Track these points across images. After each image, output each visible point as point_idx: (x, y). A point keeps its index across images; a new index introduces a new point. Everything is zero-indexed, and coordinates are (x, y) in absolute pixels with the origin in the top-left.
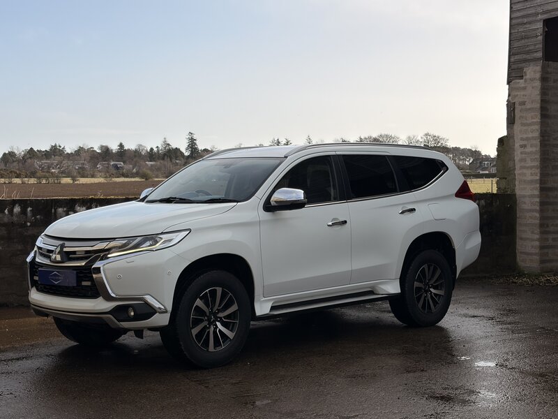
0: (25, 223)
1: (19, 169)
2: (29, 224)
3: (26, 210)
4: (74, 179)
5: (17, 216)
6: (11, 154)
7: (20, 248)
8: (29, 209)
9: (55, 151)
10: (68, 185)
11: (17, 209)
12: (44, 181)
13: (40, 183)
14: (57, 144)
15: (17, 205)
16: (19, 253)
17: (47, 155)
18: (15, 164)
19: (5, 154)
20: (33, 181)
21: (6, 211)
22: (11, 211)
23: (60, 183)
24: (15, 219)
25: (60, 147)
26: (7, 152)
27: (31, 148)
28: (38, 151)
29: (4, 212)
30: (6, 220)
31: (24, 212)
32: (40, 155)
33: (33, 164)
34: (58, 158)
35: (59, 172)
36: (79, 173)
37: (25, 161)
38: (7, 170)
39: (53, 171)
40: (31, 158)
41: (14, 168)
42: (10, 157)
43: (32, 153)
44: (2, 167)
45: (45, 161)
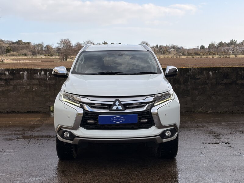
0: (46, 78)
1: (214, 51)
2: (48, 79)
3: (47, 73)
4: (236, 55)
5: (43, 76)
6: (213, 45)
7: (44, 89)
8: (48, 73)
9: (232, 43)
10: (233, 58)
11: (43, 73)
12: (222, 57)
13: (220, 57)
14: (233, 40)
15: (43, 71)
16: (44, 91)
17: (228, 45)
18: (213, 49)
20: (217, 56)
21: (38, 74)
22: (40, 74)
23: (229, 57)
25: (235, 41)
26: (211, 44)
27: (221, 42)
28: (224, 43)
29: (37, 74)
30: (38, 77)
31: (46, 74)
32: (225, 45)
33: (221, 49)
34: (233, 46)
35: (233, 53)
36: (242, 53)
37: (218, 48)
38: (209, 52)
39: (230, 52)
40: (220, 46)
41: (213, 51)
42: (211, 46)
43: (221, 44)
44: (208, 50)
45: (227, 47)
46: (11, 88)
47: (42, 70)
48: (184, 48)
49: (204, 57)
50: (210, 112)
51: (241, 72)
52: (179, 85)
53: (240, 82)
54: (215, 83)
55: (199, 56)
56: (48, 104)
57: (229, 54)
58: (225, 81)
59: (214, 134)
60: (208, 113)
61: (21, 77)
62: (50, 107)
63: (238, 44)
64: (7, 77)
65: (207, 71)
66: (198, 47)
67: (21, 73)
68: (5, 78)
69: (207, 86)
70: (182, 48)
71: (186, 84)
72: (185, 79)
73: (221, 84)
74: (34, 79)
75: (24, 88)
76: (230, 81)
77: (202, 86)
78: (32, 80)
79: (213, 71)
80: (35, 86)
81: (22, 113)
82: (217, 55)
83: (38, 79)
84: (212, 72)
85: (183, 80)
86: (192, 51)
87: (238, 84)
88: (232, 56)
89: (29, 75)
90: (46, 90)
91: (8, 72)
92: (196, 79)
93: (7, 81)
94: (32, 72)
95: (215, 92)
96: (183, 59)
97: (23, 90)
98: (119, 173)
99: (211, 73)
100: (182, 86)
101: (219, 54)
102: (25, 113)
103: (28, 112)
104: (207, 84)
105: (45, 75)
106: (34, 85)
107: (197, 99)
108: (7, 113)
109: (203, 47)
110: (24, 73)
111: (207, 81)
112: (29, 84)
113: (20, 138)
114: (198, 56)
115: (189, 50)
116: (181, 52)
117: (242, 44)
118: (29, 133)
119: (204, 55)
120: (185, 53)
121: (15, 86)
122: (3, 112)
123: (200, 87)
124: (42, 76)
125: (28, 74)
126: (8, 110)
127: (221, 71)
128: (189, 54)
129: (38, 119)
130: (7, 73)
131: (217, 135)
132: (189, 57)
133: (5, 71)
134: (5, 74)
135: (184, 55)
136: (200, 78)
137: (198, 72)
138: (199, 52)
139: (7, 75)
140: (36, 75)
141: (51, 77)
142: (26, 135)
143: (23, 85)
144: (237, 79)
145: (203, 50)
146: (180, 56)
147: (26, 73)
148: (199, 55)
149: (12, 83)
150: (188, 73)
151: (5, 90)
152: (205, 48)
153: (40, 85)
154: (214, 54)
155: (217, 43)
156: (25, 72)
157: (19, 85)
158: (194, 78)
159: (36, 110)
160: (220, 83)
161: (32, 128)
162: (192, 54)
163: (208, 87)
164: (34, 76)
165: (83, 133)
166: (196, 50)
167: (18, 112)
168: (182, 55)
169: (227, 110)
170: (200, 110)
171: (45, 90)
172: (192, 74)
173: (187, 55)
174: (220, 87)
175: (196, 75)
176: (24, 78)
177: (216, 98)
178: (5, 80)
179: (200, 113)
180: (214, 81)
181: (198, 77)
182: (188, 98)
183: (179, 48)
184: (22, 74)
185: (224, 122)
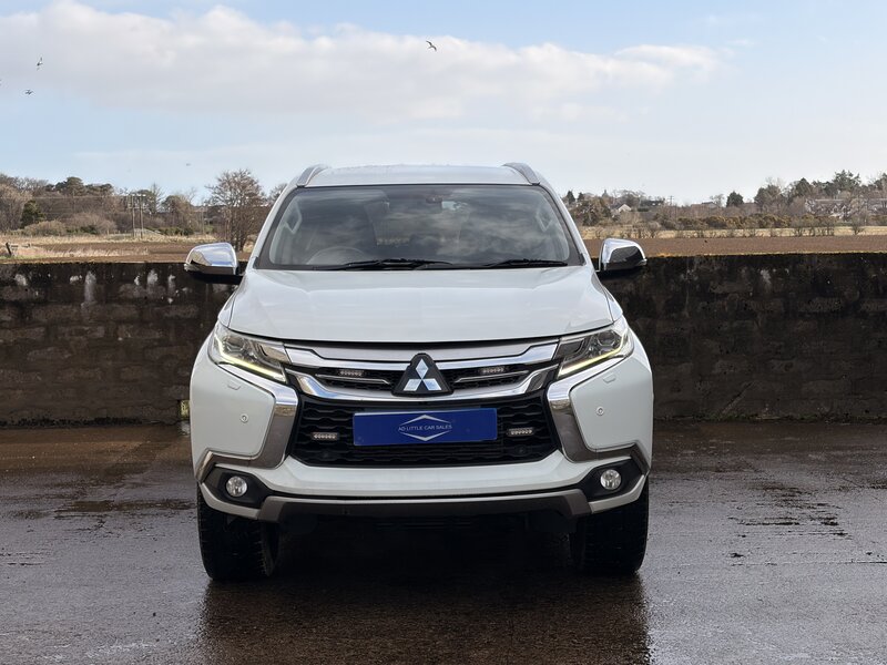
0: (166, 298)
1: (778, 214)
2: (170, 300)
3: (166, 279)
4: (856, 227)
5: (152, 288)
6: (772, 190)
7: (157, 335)
8: (171, 277)
9: (843, 183)
10: (847, 238)
11: (152, 278)
12: (807, 233)
13: (801, 235)
14: (846, 171)
15: (152, 272)
16: (156, 344)
17: (828, 189)
18: (774, 206)
19: (761, 191)
20: (788, 232)
21: (136, 281)
22: (144, 281)
23: (833, 235)
24: (150, 292)
25: (851, 175)
26: (765, 187)
27: (803, 179)
28: (814, 183)
29: (133, 282)
30: (136, 294)
31: (162, 281)
32: (816, 190)
33: (802, 206)
34: (846, 194)
35: (845, 218)
36: (877, 218)
37: (790, 200)
38: (760, 215)
39: (835, 215)
40: (800, 195)
41: (772, 211)
42: (767, 195)
43: (802, 187)
44: (754, 210)
45: (823, 200)
46: (36, 333)
47: (148, 267)
48: (668, 201)
49: (740, 233)
50: (764, 417)
51: (877, 271)
52: (649, 320)
53: (871, 306)
54: (783, 310)
55: (724, 232)
56: (173, 391)
57: (830, 225)
58: (819, 304)
59: (779, 492)
60: (758, 421)
61: (75, 295)
62: (179, 401)
63: (864, 186)
64: (22, 296)
65: (753, 269)
66: (719, 197)
67: (73, 279)
68: (13, 299)
69: (750, 322)
70: (662, 202)
71: (674, 315)
72: (670, 297)
73: (802, 315)
74: (121, 301)
75: (82, 333)
76: (835, 304)
77: (735, 324)
78: (114, 305)
79: (775, 266)
80: (124, 327)
81: (76, 424)
82: (789, 226)
83: (134, 301)
84: (771, 272)
85: (663, 302)
86: (696, 212)
87: (864, 315)
88: (844, 231)
89: (102, 287)
90: (163, 343)
91: (27, 278)
92: (712, 297)
93: (22, 309)
94: (112, 275)
95: (782, 343)
96: (666, 240)
97: (79, 341)
98: (429, 627)
99: (765, 274)
100: (659, 324)
101: (796, 221)
102: (87, 424)
103: (101, 422)
104: (753, 315)
105: (160, 287)
106: (120, 322)
107: (717, 371)
108: (23, 424)
109: (735, 199)
110: (84, 279)
111: (753, 305)
112: (101, 321)
113: (69, 510)
114: (719, 233)
115: (686, 209)
116: (656, 218)
117: (880, 188)
118: (104, 493)
119: (739, 227)
120: (672, 221)
121: (50, 327)
122: (9, 422)
123: (726, 326)
124: (148, 289)
125: (98, 281)
126: (26, 415)
127: (802, 267)
128: (687, 224)
129: (136, 444)
130: (22, 280)
131: (790, 495)
132: (685, 233)
133: (15, 273)
134: (14, 283)
135: (668, 227)
136: (725, 295)
137: (719, 271)
138: (721, 217)
139: (22, 286)
140: (129, 286)
141: (181, 292)
142: (90, 498)
143: (80, 322)
144: (862, 296)
145: (738, 209)
146: (653, 230)
147: (90, 279)
148: (723, 226)
149: (39, 315)
150: (682, 276)
151: (16, 342)
152: (745, 200)
153: (142, 322)
154: (778, 225)
155: (786, 183)
156: (88, 277)
157: (67, 322)
158: (704, 293)
159: (128, 414)
160: (802, 310)
161: (115, 475)
162: (695, 223)
163: (756, 328)
164: (122, 289)
165: (296, 478)
166: (713, 209)
167: (63, 421)
168: (660, 229)
169: (827, 410)
170: (727, 411)
171: (159, 340)
172: (696, 278)
173: (677, 227)
174: (801, 326)
175: (712, 283)
176: (83, 299)
177: (787, 367)
178: (16, 304)
179: (729, 420)
180: (777, 305)
181: (719, 290)
182: (685, 368)
183: (649, 203)
184: (78, 282)
185: (818, 449)
